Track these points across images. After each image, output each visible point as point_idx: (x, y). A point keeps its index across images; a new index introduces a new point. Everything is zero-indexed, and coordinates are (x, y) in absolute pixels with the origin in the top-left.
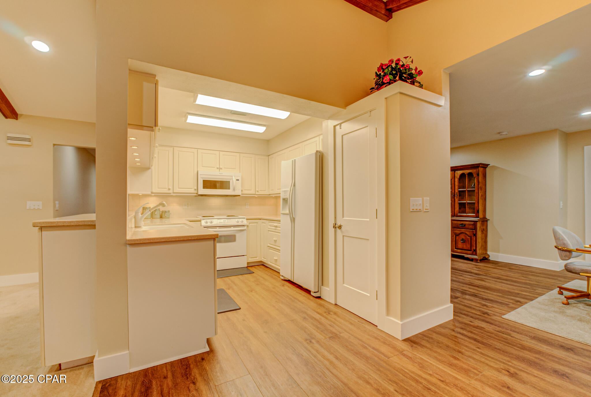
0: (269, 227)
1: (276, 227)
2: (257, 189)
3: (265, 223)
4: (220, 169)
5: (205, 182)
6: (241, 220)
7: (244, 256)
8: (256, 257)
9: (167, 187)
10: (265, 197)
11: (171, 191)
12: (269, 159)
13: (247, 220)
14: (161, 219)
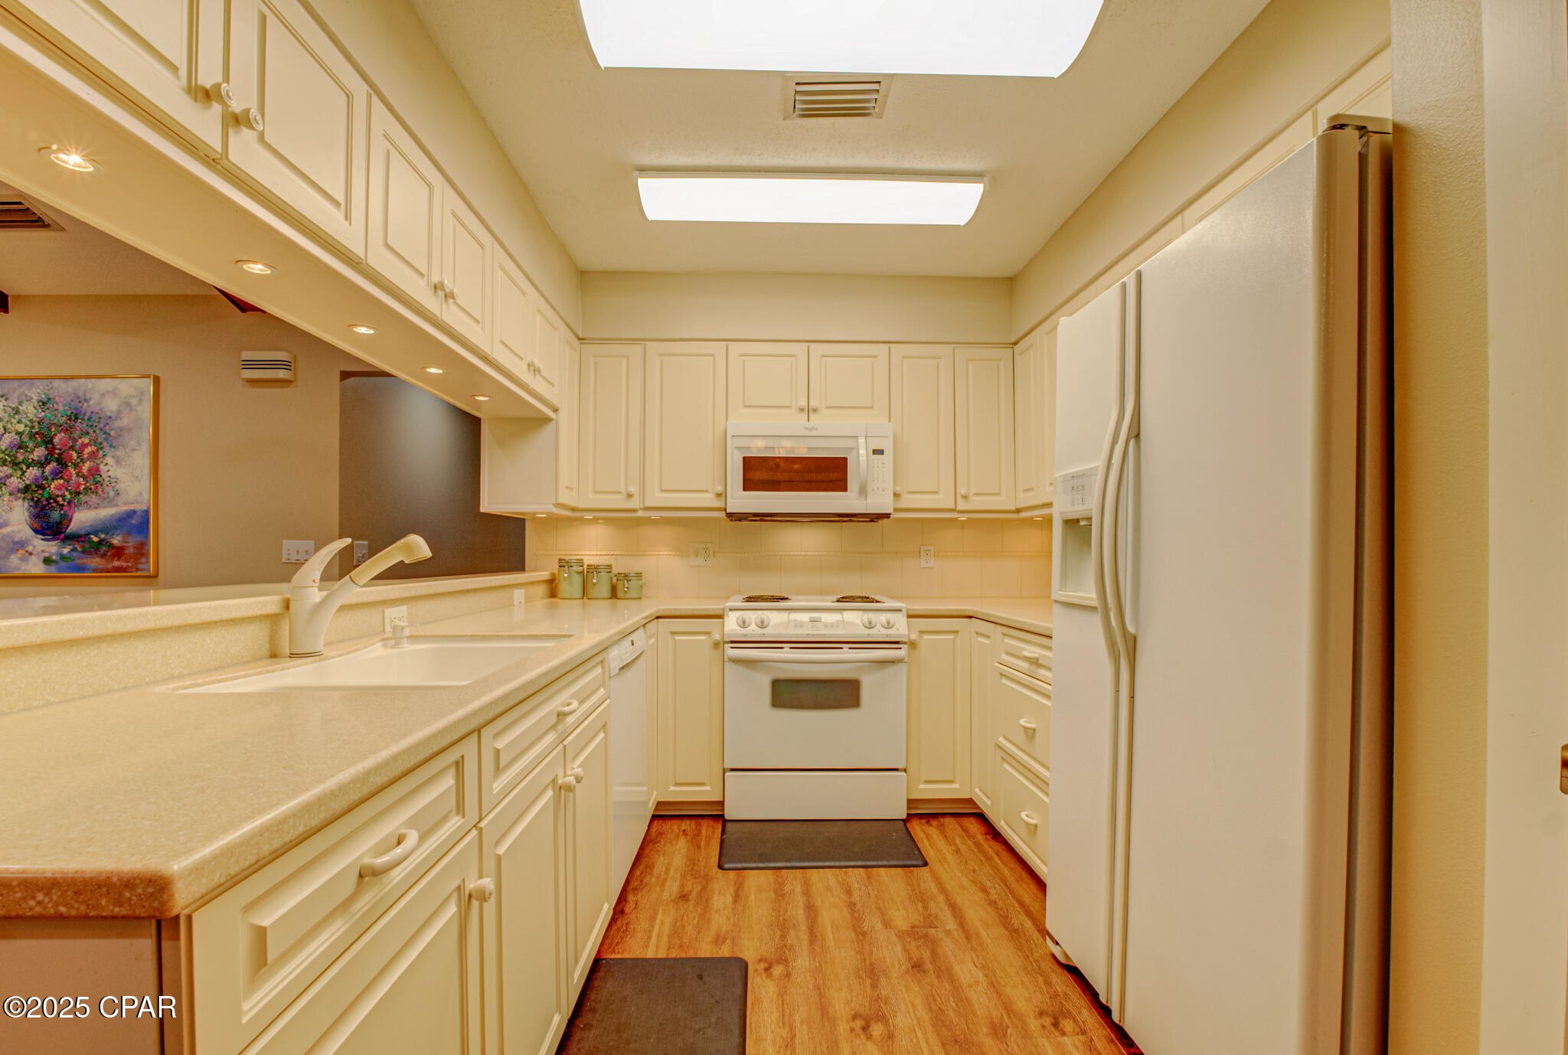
0: (1004, 656)
1: (1035, 662)
2: (962, 491)
3: (988, 637)
4: (809, 411)
5: (749, 463)
6: (883, 617)
7: (896, 770)
8: (951, 782)
9: (623, 490)
10: (1002, 520)
11: (634, 504)
12: (1018, 359)
13: (911, 619)
14: (614, 600)
